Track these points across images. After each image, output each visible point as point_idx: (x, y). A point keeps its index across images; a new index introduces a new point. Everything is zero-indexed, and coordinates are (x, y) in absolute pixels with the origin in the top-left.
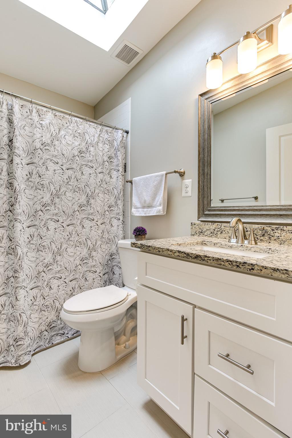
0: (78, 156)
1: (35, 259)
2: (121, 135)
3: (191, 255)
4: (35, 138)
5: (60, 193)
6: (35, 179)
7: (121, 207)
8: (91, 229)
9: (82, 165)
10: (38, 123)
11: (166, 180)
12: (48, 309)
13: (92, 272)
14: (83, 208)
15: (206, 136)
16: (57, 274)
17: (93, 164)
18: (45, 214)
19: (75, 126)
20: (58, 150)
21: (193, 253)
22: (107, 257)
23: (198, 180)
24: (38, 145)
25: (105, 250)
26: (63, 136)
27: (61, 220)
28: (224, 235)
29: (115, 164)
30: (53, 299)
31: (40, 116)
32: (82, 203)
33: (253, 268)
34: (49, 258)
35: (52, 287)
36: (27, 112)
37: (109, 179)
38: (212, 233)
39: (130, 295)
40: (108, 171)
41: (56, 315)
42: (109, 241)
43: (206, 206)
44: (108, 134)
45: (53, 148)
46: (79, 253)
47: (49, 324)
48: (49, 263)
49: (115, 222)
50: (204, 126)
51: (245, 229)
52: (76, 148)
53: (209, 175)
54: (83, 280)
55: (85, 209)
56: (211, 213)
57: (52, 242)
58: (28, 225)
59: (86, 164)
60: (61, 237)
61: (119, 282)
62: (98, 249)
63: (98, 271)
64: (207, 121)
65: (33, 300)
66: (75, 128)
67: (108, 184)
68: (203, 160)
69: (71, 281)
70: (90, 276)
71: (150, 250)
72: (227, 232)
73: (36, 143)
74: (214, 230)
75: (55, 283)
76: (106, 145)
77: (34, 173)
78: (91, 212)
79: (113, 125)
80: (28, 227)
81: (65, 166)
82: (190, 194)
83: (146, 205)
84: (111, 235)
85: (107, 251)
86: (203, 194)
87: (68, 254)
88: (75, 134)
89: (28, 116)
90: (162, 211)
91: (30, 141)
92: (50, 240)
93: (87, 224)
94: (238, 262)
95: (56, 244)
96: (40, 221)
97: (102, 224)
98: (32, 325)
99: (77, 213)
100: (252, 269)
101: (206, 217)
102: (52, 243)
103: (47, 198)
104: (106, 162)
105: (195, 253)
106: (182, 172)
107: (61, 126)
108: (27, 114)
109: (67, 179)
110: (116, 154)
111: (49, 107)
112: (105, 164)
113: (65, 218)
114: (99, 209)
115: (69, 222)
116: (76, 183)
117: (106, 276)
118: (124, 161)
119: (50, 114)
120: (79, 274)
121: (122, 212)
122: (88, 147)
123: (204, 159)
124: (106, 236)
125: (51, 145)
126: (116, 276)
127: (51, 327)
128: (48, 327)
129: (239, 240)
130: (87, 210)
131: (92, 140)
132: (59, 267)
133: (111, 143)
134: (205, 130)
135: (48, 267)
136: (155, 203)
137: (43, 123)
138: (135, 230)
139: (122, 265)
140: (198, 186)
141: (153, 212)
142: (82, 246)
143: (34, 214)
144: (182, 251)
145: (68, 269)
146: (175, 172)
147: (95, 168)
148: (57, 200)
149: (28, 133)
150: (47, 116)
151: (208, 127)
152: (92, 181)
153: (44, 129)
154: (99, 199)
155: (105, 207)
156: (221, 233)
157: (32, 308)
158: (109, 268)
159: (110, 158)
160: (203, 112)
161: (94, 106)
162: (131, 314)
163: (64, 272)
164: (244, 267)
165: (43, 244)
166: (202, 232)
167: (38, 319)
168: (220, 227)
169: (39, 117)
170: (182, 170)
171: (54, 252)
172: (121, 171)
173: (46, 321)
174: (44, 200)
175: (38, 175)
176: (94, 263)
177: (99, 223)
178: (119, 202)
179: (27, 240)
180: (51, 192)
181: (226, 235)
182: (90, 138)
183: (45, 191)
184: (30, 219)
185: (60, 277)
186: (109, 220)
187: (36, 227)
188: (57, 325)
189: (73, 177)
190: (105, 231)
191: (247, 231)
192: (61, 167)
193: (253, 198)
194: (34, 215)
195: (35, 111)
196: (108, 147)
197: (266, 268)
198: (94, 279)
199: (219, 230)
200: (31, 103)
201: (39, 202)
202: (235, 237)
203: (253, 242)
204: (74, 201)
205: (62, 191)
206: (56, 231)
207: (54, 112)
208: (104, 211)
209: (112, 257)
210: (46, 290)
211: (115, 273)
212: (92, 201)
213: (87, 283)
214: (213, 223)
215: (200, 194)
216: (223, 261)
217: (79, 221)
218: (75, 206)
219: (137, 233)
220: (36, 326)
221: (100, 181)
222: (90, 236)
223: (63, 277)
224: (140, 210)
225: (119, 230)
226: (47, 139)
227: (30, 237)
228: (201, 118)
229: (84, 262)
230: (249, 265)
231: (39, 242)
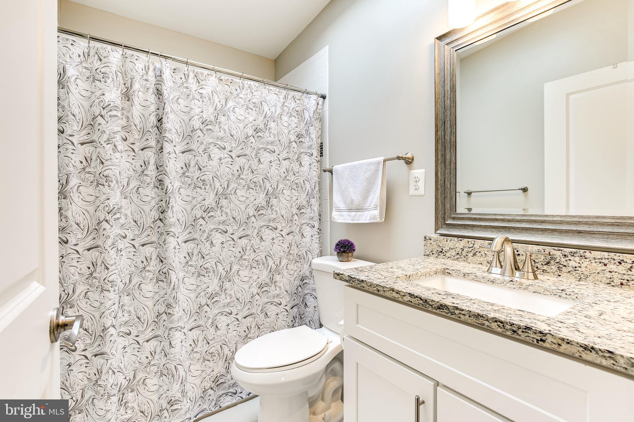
0: (253, 137)
1: (195, 287)
2: (314, 102)
3: (431, 303)
4: (193, 115)
5: (228, 191)
6: (194, 173)
7: (316, 209)
8: (274, 241)
9: (259, 149)
10: (197, 92)
11: (384, 170)
12: (214, 358)
13: (275, 305)
14: (261, 212)
15: (448, 102)
16: (226, 307)
17: (274, 147)
18: (208, 223)
19: (248, 94)
20: (224, 130)
21: (434, 300)
22: (296, 282)
23: (436, 171)
24: (197, 124)
25: (293, 271)
26: (232, 108)
27: (230, 231)
28: (478, 258)
29: (306, 145)
30: (220, 343)
31: (199, 82)
32: (260, 205)
33: (544, 338)
34: (214, 285)
35: (219, 326)
36: (181, 78)
37: (298, 167)
38: (458, 254)
39: (331, 342)
40: (296, 156)
41: (225, 366)
42: (299, 259)
43: (448, 211)
44: (296, 102)
45: (217, 127)
46: (256, 276)
47: (215, 379)
48: (214, 292)
49: (308, 231)
50: (444, 87)
51: (515, 251)
52: (250, 125)
53: (454, 163)
54: (262, 316)
55: (264, 213)
56: (457, 223)
57: (219, 262)
58: (185, 239)
59: (265, 147)
60: (230, 254)
61: (314, 318)
62: (283, 271)
63: (284, 303)
64: (449, 79)
65: (193, 346)
66: (249, 96)
67: (297, 175)
68: (443, 140)
69: (245, 318)
70: (272, 310)
71: (364, 287)
72: (484, 255)
73: (194, 121)
74: (463, 250)
75: (223, 321)
76: (293, 118)
77: (192, 164)
78: (273, 217)
79: (303, 88)
80: (185, 242)
81: (234, 151)
82: (421, 191)
83: (353, 207)
84: (301, 249)
85: (296, 273)
86: (444, 192)
87: (240, 279)
88: (248, 104)
89: (183, 84)
90: (378, 217)
91: (186, 118)
92: (215, 260)
93: (268, 234)
94: (515, 325)
95: (224, 264)
96: (201, 233)
97: (288, 234)
98: (193, 381)
99: (253, 219)
100: (542, 340)
101: (448, 228)
102: (218, 264)
103: (210, 200)
104: (294, 143)
105: (437, 300)
106: (409, 158)
107: (229, 95)
108: (182, 80)
109: (238, 171)
110: (307, 131)
111: (211, 68)
112: (293, 146)
113: (235, 228)
114: (283, 212)
115: (241, 233)
116: (250, 176)
117: (295, 309)
118: (319, 140)
119: (213, 78)
120: (256, 307)
121: (318, 217)
122: (266, 122)
123: (444, 138)
124: (295, 251)
125: (214, 123)
126: (310, 309)
127: (218, 383)
128: (214, 383)
129: (505, 270)
130: (267, 214)
131: (273, 112)
132: (228, 298)
133: (300, 114)
134: (446, 92)
135: (213, 298)
136: (368, 205)
137: (204, 93)
138: (337, 245)
139: (319, 294)
140: (436, 180)
141: (365, 218)
142: (260, 266)
143: (193, 223)
144: (416, 295)
145: (241, 301)
146: (399, 158)
147: (278, 153)
148: (224, 202)
149: (183, 108)
150: (209, 82)
151: (452, 88)
152: (273, 171)
153: (205, 100)
154: (284, 197)
155: (292, 209)
156: (474, 254)
157: (192, 357)
158: (299, 297)
159: (299, 136)
160: (443, 64)
161: (274, 59)
162: (332, 370)
163: (236, 305)
164: (527, 334)
165: (205, 266)
166: (442, 252)
167: (200, 372)
168: (471, 245)
169: (198, 84)
170: (409, 154)
171: (220, 276)
172: (316, 155)
173: (211, 376)
174: (206, 203)
175: (197, 167)
176: (278, 292)
177: (284, 233)
178: (313, 201)
179: (184, 261)
180: (216, 191)
181: (482, 259)
182: (269, 110)
183: (207, 190)
184: (188, 231)
185: (230, 312)
186: (299, 228)
187: (195, 242)
188: (226, 381)
189: (246, 168)
190: (293, 244)
191: (519, 255)
192: (229, 153)
193: (519, 189)
194: (193, 225)
195: (192, 75)
196: (295, 121)
197: (568, 343)
198: (278, 315)
199: (470, 250)
200: (187, 64)
201: (199, 205)
202: (498, 265)
203: (531, 276)
204: (248, 201)
205: (230, 188)
206: (223, 246)
207: (219, 75)
208: (291, 215)
209: (304, 282)
210: (211, 331)
211: (308, 304)
212: (274, 201)
213: (268, 320)
214: (460, 239)
215: (439, 192)
216: (487, 320)
217: (256, 231)
218: (250, 209)
219: (340, 250)
220: (198, 382)
221: (286, 172)
222: (272, 253)
223: (235, 312)
224: (345, 213)
225: (314, 242)
226: (209, 114)
227: (187, 256)
228: (439, 74)
229: (263, 290)
230: (536, 333)
231: (201, 262)
